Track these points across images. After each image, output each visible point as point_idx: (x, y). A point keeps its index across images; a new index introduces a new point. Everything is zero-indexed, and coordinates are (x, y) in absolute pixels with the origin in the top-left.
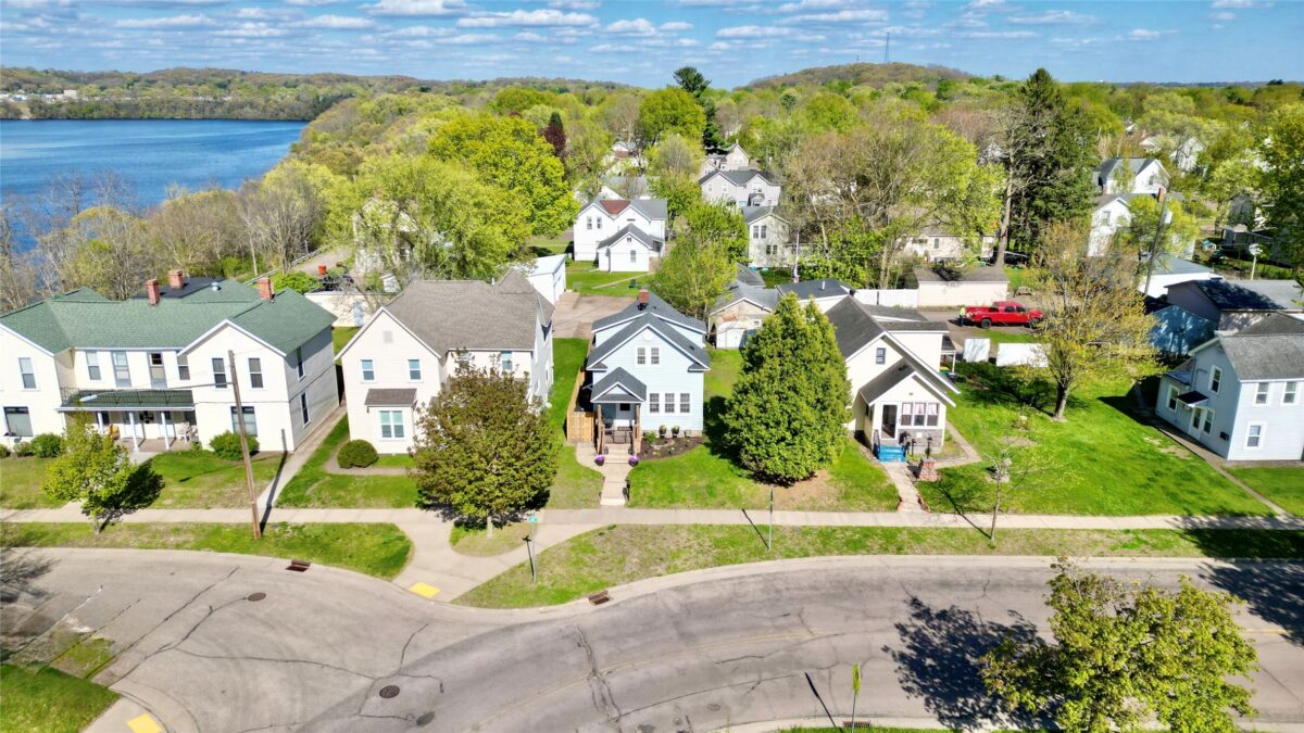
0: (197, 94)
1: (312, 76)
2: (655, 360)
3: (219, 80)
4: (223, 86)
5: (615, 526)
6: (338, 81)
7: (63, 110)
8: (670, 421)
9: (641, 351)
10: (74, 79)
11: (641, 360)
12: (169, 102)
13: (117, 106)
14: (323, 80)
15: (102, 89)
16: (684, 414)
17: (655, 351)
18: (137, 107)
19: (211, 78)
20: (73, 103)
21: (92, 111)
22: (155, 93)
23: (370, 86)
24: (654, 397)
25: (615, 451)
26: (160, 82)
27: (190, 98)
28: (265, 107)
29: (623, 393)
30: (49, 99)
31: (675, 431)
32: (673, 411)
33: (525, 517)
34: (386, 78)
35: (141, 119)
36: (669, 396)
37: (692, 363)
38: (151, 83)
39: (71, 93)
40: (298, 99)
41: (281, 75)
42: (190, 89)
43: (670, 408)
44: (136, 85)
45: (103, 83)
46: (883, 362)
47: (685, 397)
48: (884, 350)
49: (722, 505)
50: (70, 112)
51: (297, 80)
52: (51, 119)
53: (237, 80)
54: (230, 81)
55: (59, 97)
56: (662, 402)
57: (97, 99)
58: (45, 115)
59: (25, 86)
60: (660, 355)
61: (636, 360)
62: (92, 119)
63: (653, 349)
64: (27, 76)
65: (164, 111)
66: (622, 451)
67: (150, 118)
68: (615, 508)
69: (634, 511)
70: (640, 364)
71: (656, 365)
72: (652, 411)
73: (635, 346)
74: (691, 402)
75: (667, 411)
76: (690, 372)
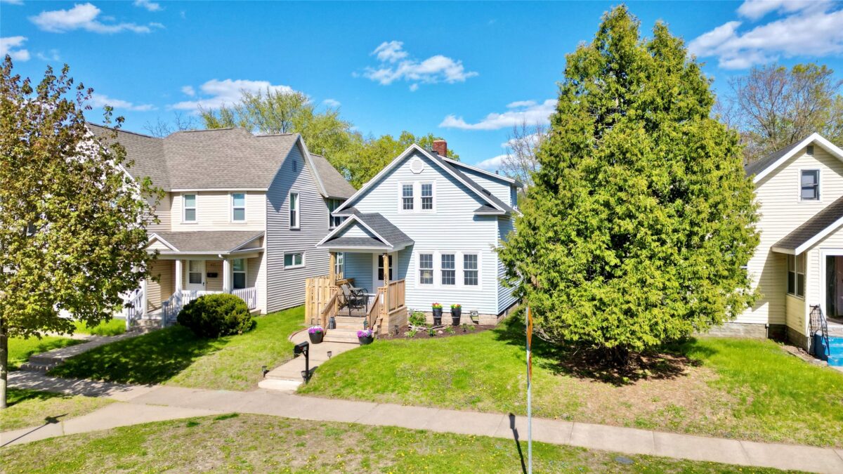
2: (427, 203)
9: (408, 191)
11: (408, 204)
16: (469, 287)
17: (427, 190)
24: (426, 260)
25: (346, 325)
29: (365, 235)
31: (456, 312)
32: (453, 281)
36: (448, 260)
37: (479, 205)
43: (448, 278)
46: (816, 196)
47: (469, 258)
48: (814, 173)
49: (472, 402)
56: (437, 268)
60: (434, 195)
61: (401, 203)
63: (423, 187)
66: (357, 327)
68: (275, 395)
69: (308, 400)
70: (407, 210)
71: (429, 210)
72: (423, 281)
73: (399, 182)
74: (480, 268)
75: (444, 282)
76: (478, 218)
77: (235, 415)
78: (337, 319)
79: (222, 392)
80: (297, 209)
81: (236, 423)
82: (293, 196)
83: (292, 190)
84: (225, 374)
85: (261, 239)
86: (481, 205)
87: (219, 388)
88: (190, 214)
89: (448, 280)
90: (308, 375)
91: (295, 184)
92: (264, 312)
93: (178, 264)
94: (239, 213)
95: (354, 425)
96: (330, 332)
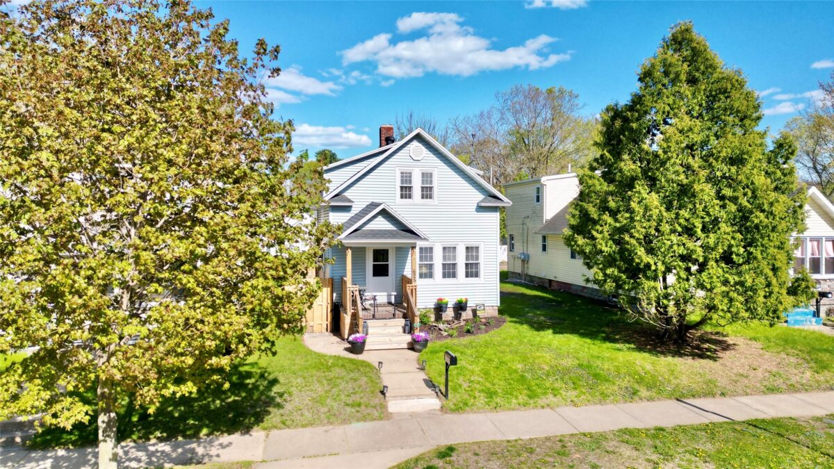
2: (427, 192)
5: (451, 449)
8: (451, 290)
9: (406, 177)
11: (406, 192)
16: (471, 280)
17: (427, 177)
24: (426, 252)
25: (379, 331)
31: (459, 307)
32: (454, 275)
33: (214, 451)
36: (449, 250)
37: (480, 197)
43: (450, 271)
47: (471, 250)
56: (438, 260)
60: (435, 185)
61: (398, 192)
63: (423, 175)
66: (393, 331)
70: (404, 200)
71: (428, 200)
72: (423, 275)
73: (397, 169)
74: (481, 260)
75: (444, 276)
76: (480, 209)
86: (483, 197)
89: (449, 273)
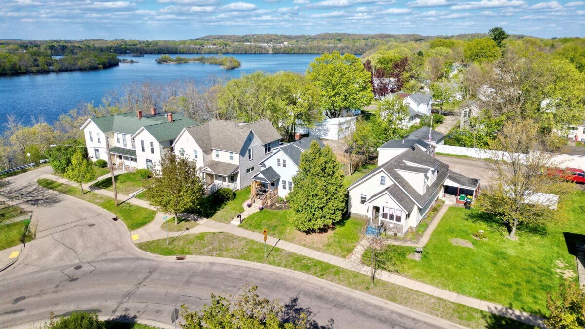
0: (329, 44)
1: (375, 35)
3: (339, 38)
4: (339, 40)
6: (386, 37)
7: (282, 50)
9: (280, 160)
10: (289, 38)
12: (318, 47)
13: (300, 49)
14: (380, 37)
15: (297, 42)
17: (285, 161)
18: (306, 49)
19: (336, 37)
20: (285, 47)
21: (291, 50)
22: (315, 43)
23: (399, 39)
24: (284, 182)
26: (317, 39)
27: (326, 45)
28: (352, 49)
30: (278, 46)
34: (407, 35)
35: (307, 53)
38: (314, 39)
39: (286, 44)
40: (366, 45)
41: (363, 35)
42: (327, 41)
44: (309, 40)
45: (298, 39)
46: (383, 184)
48: (384, 178)
50: (284, 51)
51: (369, 37)
52: (277, 53)
53: (346, 37)
54: (343, 38)
55: (282, 45)
57: (294, 45)
58: (277, 52)
59: (273, 41)
60: (287, 163)
61: (277, 163)
62: (291, 53)
63: (283, 160)
64: (274, 37)
65: (316, 50)
67: (310, 53)
68: (234, 226)
69: (240, 229)
70: (278, 166)
71: (285, 167)
72: (283, 188)
73: (276, 158)
77: (223, 232)
78: (256, 199)
79: (222, 223)
80: (251, 153)
81: (222, 234)
82: (249, 150)
83: (249, 148)
84: (223, 218)
85: (238, 168)
87: (221, 222)
88: (218, 156)
90: (241, 221)
91: (251, 145)
92: (240, 189)
93: (214, 175)
94: (232, 158)
95: (245, 238)
96: (253, 204)
